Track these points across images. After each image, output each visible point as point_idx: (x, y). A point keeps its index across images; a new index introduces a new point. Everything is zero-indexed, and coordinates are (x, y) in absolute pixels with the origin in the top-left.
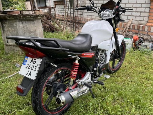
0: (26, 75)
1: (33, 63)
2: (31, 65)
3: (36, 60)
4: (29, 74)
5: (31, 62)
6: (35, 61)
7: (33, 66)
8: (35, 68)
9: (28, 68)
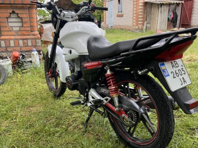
0: (182, 84)
1: (177, 67)
2: (176, 71)
3: (176, 61)
4: (184, 82)
5: (174, 67)
6: (176, 64)
7: (179, 70)
8: (183, 71)
9: (176, 77)
